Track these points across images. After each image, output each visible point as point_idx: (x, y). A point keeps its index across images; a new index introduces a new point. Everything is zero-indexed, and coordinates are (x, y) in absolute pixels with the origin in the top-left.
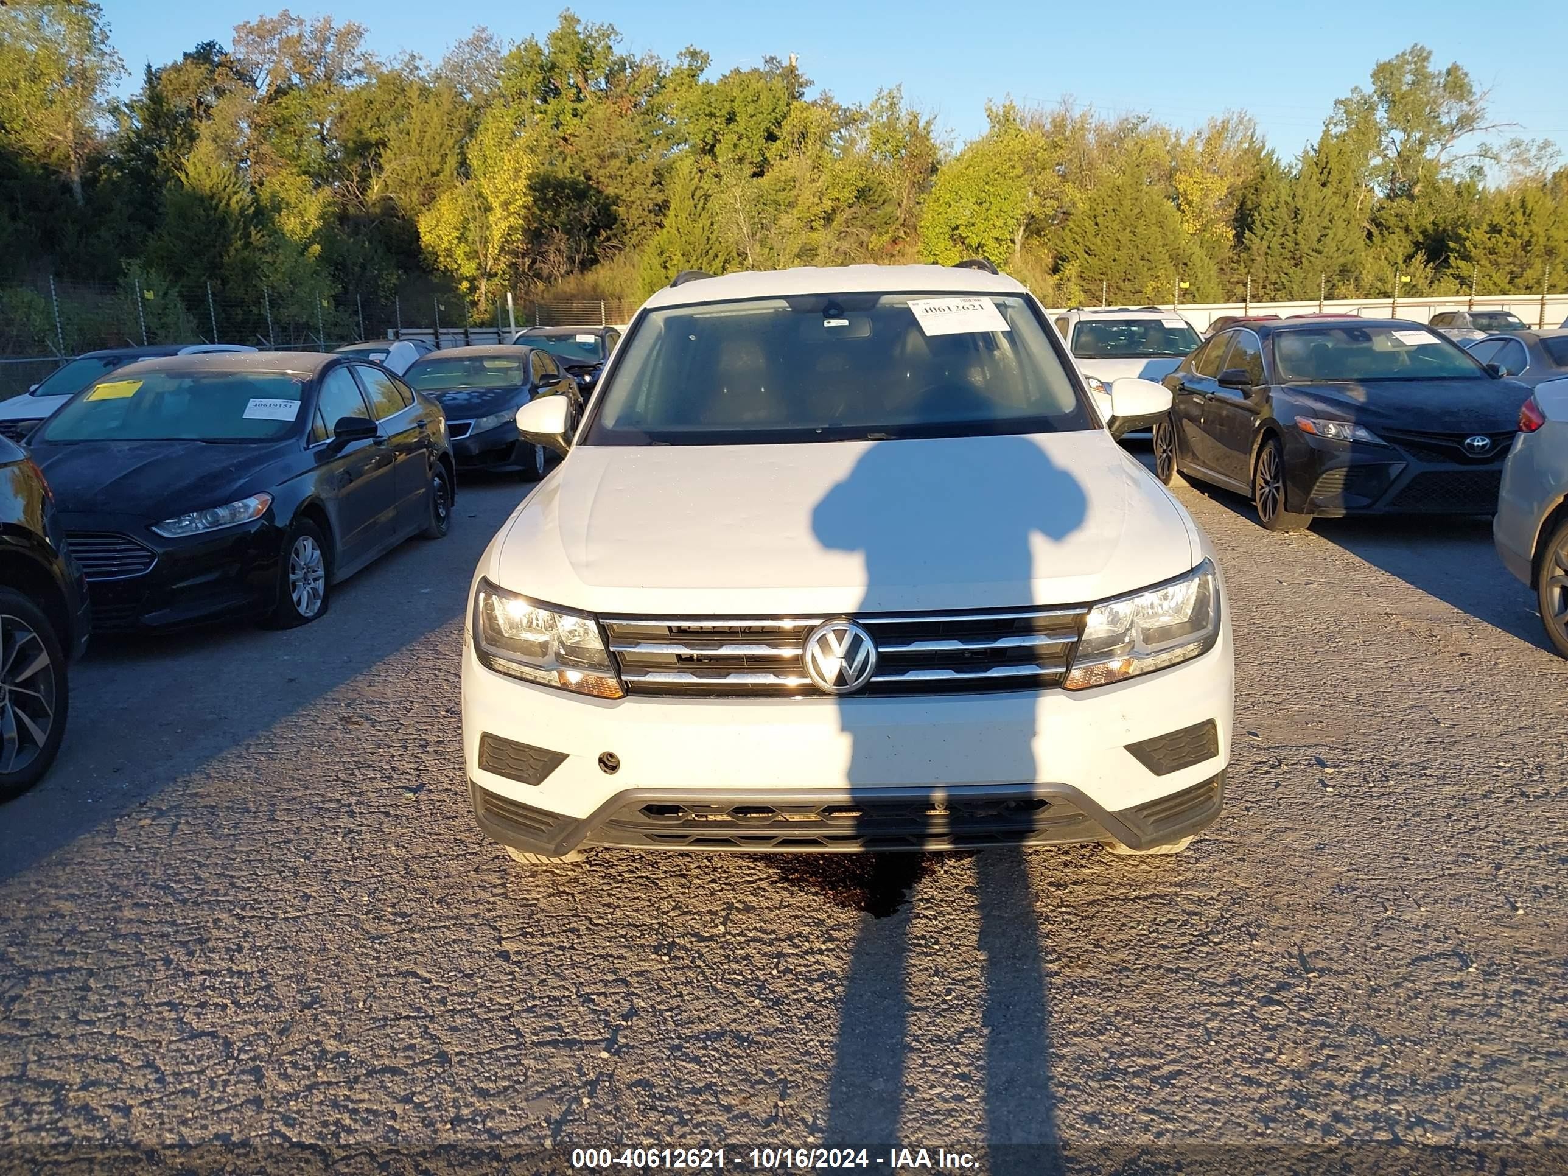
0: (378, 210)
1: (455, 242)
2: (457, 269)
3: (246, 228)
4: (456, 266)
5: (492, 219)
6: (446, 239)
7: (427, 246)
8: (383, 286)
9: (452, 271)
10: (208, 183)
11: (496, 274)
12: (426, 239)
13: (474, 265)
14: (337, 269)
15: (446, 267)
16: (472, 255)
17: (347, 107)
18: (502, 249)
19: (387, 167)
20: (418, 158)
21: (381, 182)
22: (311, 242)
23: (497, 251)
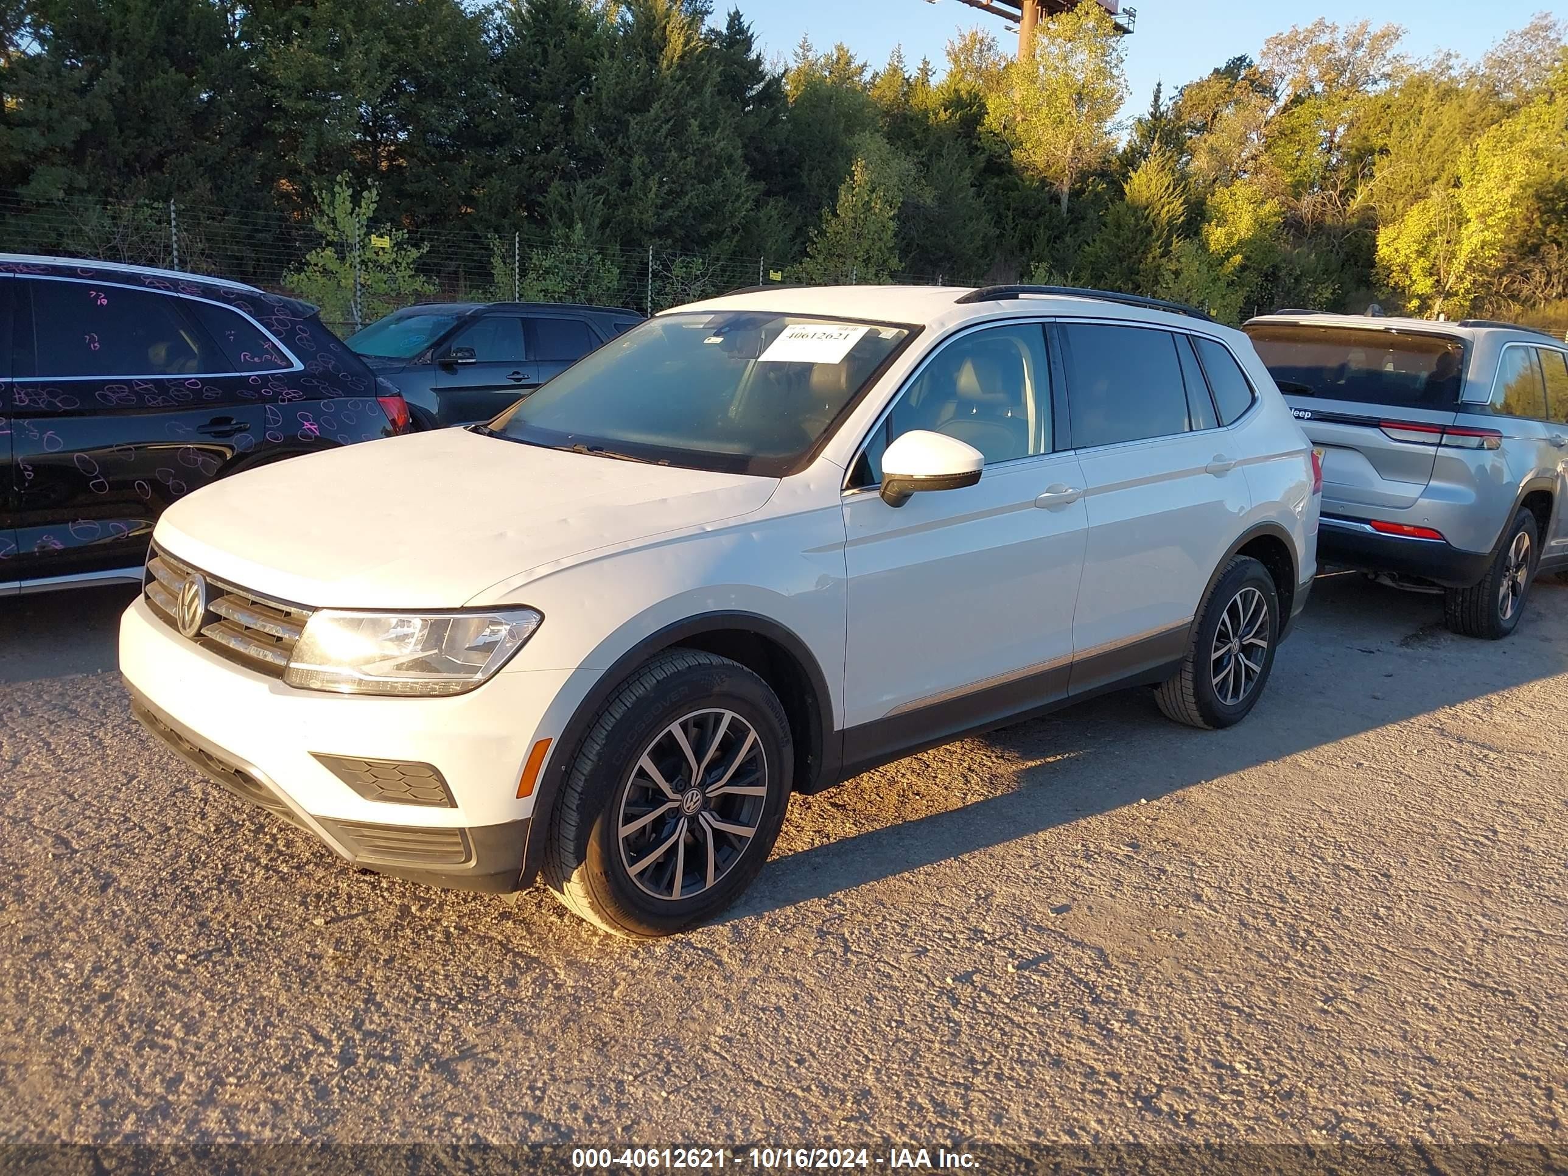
0: (1355, 220)
1: (1414, 256)
2: (1410, 286)
3: (1170, 236)
4: (1408, 282)
5: (1465, 232)
6: (1403, 253)
7: (1382, 260)
8: (1314, 300)
9: (1404, 288)
10: (1146, 194)
11: (1456, 294)
12: (1383, 251)
13: (1430, 281)
14: (1266, 280)
15: (1397, 283)
16: (1431, 271)
17: (1361, 113)
18: (1469, 266)
19: (1377, 175)
20: (1414, 165)
21: (1366, 191)
22: (1233, 251)
23: (1462, 268)
